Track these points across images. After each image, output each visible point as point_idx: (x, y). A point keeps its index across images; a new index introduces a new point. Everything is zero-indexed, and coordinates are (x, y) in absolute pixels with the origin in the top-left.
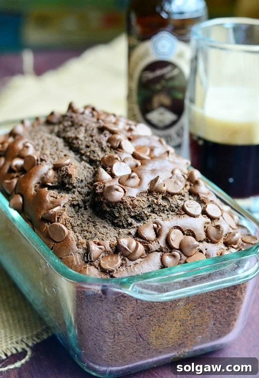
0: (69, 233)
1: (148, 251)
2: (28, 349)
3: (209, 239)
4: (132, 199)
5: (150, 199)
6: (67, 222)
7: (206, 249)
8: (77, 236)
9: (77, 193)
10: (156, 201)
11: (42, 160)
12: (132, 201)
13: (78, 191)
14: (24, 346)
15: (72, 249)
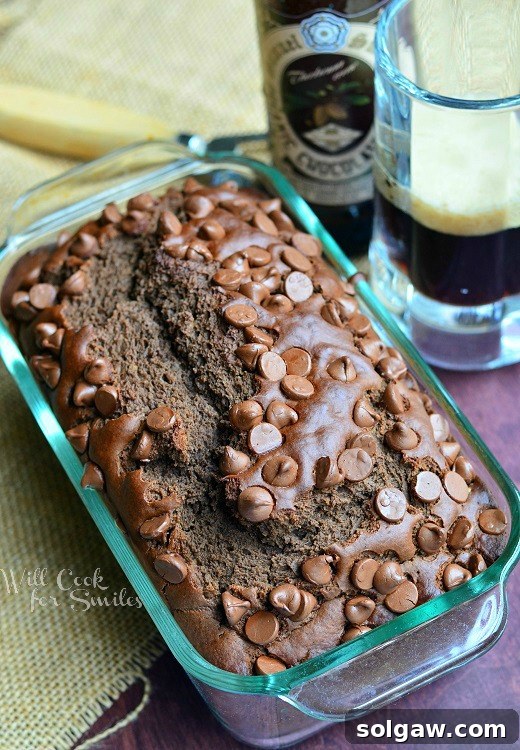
0: (189, 573)
1: (321, 599)
2: (145, 679)
3: (422, 551)
4: (288, 512)
5: (318, 500)
6: (183, 546)
7: (418, 572)
8: (204, 574)
9: (194, 478)
10: (328, 500)
11: (126, 400)
12: (288, 515)
13: (196, 474)
14: (139, 674)
15: (198, 601)
